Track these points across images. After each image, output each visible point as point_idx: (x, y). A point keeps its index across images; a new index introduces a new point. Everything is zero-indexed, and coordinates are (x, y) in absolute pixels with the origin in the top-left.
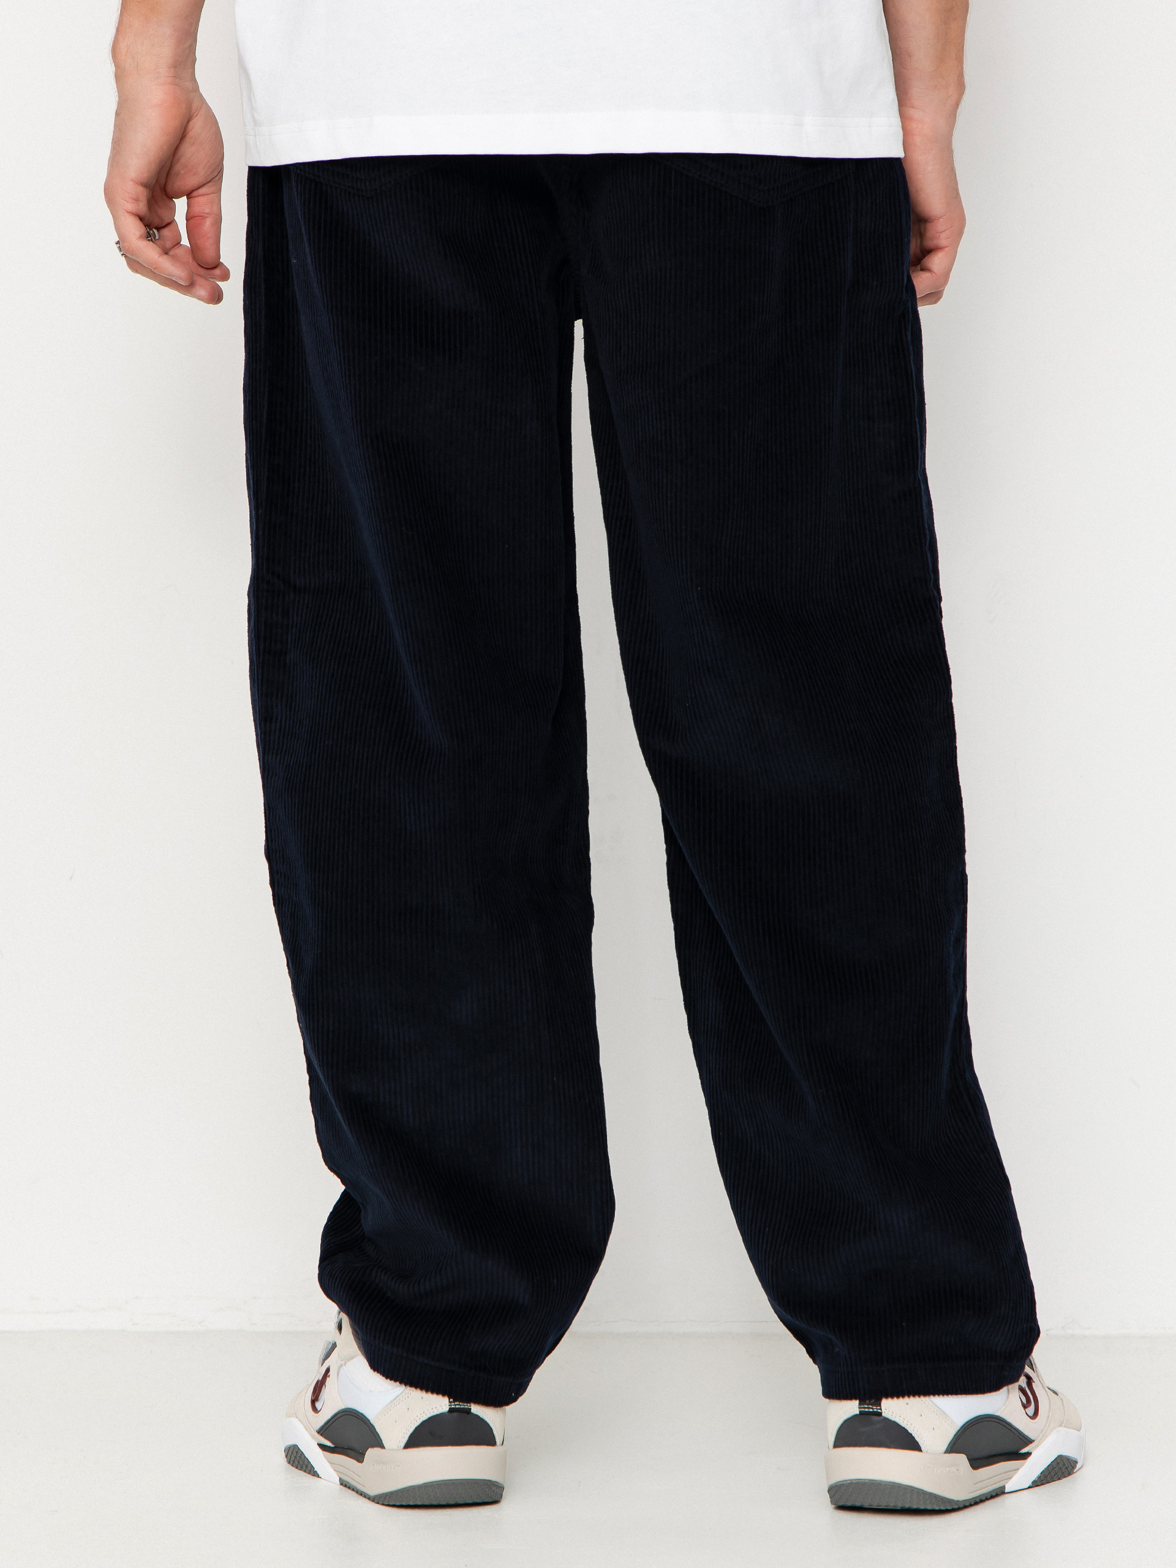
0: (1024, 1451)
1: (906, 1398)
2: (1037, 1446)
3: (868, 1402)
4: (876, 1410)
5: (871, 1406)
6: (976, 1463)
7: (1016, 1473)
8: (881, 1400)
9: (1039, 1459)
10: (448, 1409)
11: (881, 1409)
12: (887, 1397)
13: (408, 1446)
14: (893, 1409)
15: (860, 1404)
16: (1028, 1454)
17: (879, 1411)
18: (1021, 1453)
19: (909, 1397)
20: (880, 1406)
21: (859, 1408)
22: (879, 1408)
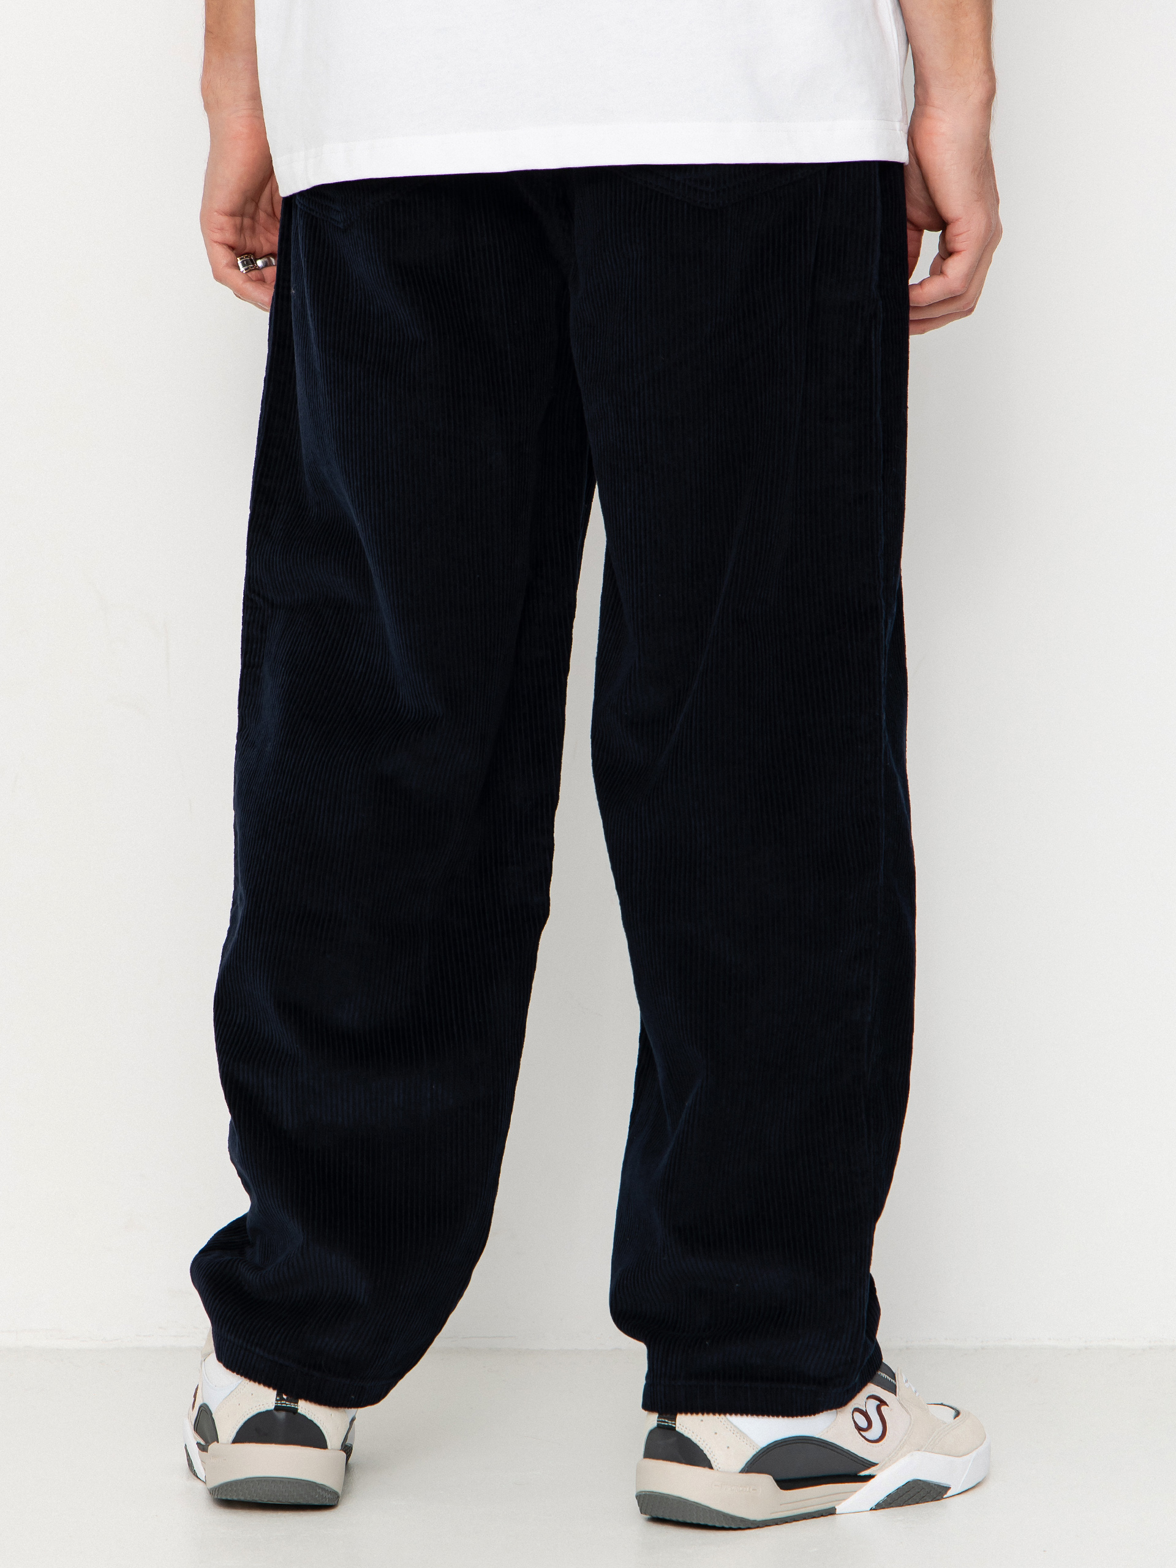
0: (863, 1473)
1: (700, 1415)
2: (881, 1469)
3: (664, 1416)
4: (670, 1424)
5: (667, 1421)
6: (786, 1483)
7: (853, 1494)
8: (676, 1415)
9: (885, 1482)
10: (274, 1407)
11: (675, 1424)
12: (681, 1413)
13: (235, 1441)
14: (688, 1424)
15: (658, 1418)
16: (870, 1477)
17: (674, 1426)
18: (860, 1476)
19: (703, 1414)
20: (675, 1421)
21: (658, 1421)
22: (674, 1422)
